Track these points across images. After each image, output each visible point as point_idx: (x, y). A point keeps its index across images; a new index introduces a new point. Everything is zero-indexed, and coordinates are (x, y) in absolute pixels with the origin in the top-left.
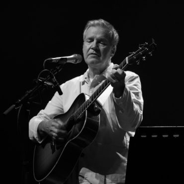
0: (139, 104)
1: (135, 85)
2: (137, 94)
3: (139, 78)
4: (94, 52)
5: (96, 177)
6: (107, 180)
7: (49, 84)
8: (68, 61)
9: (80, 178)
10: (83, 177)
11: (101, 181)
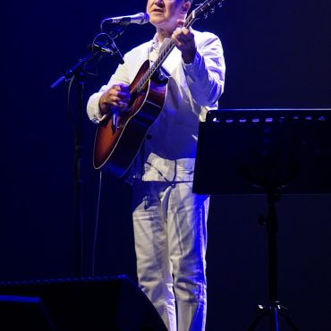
0: (218, 72)
1: (213, 49)
2: (216, 61)
3: (219, 40)
4: (158, 8)
5: (165, 164)
6: (178, 167)
7: (108, 50)
8: (132, 22)
9: (146, 165)
10: (150, 164)
11: (170, 168)
